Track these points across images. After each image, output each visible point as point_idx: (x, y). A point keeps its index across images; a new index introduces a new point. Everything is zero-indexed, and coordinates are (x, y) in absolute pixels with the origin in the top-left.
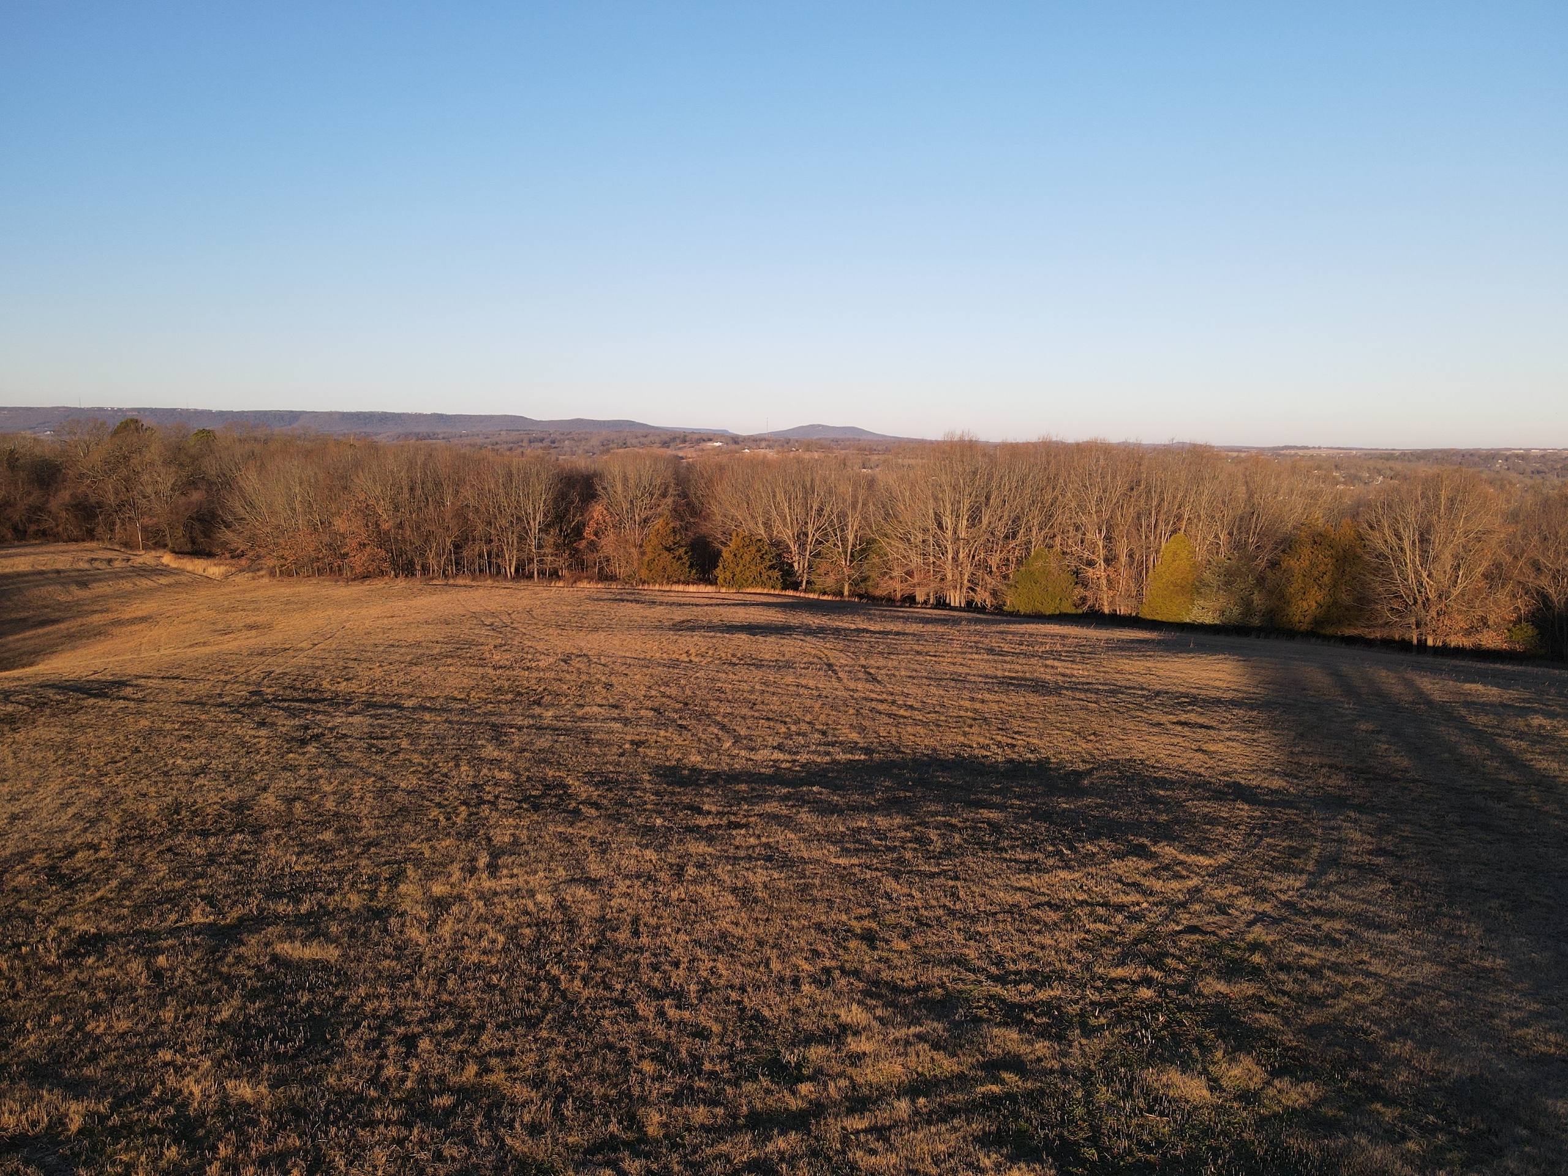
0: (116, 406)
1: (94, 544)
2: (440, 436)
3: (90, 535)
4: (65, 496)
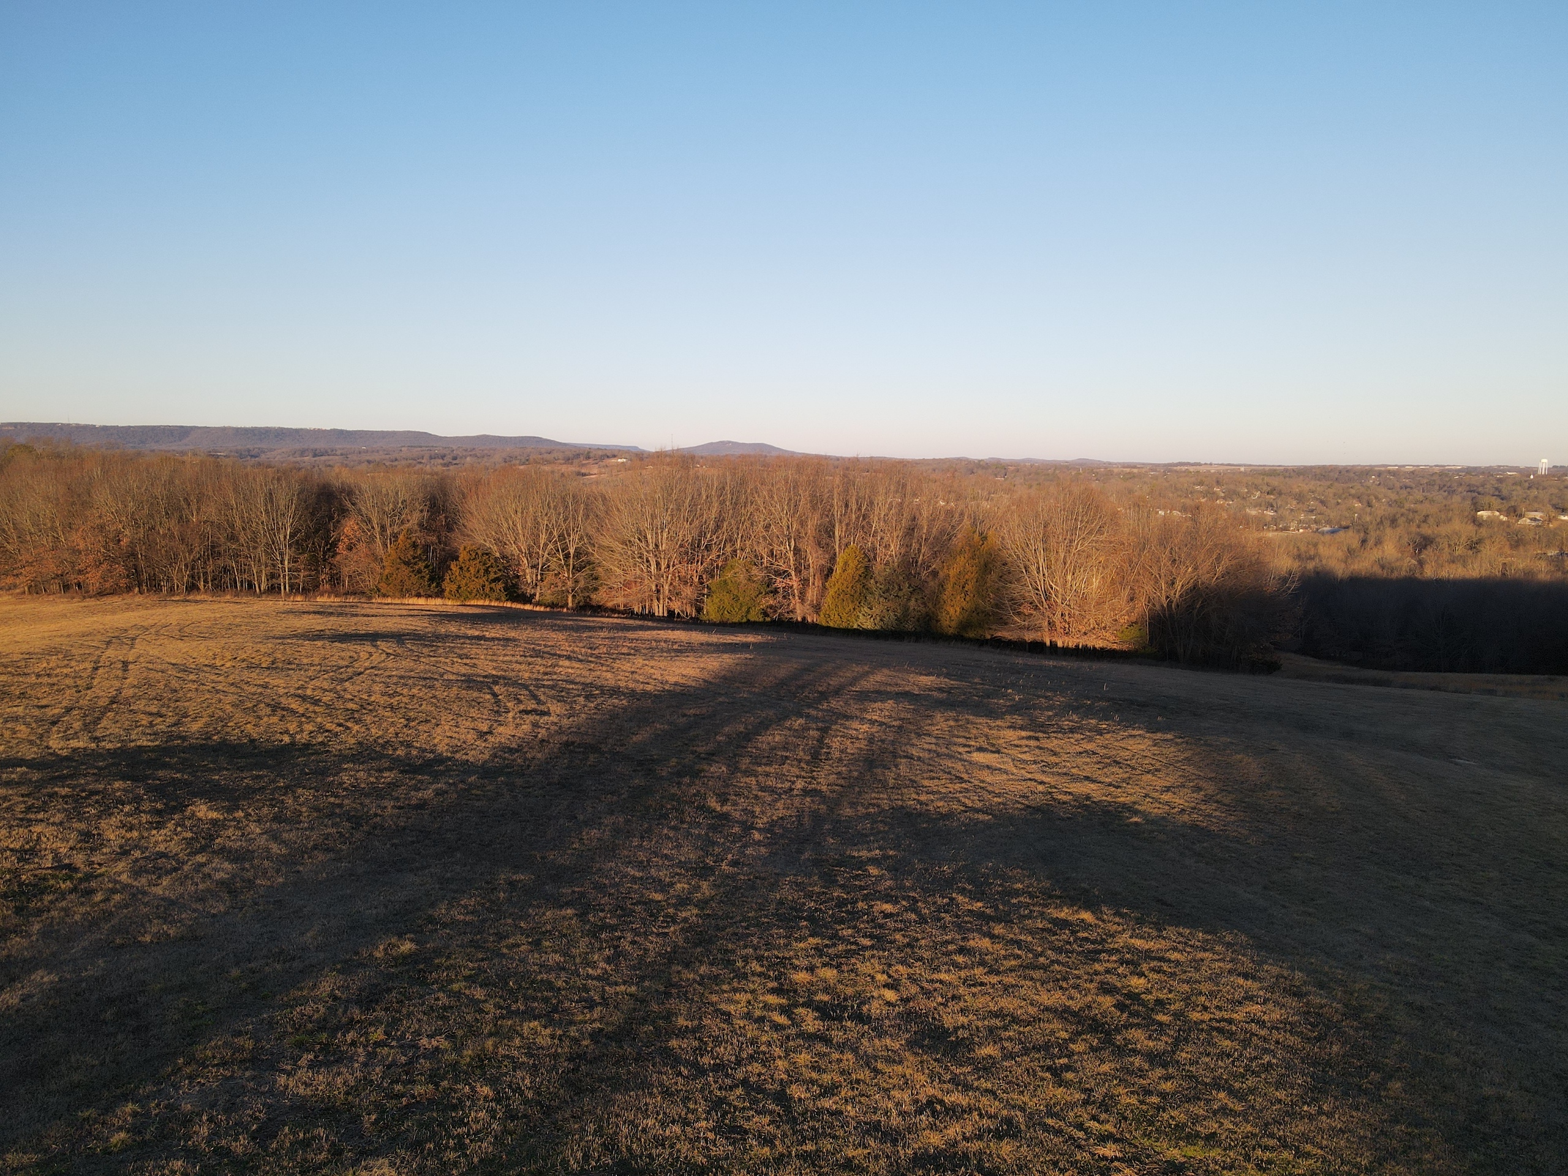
2: (339, 452)
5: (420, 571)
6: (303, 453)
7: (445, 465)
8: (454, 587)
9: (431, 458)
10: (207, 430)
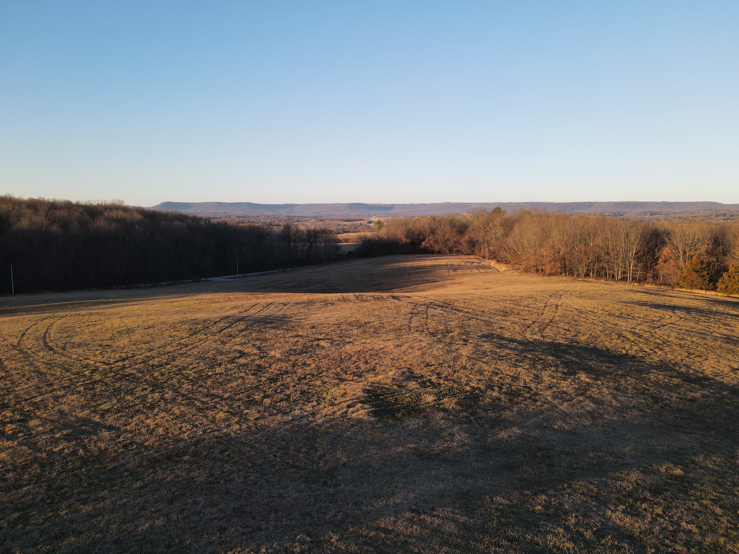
0: (517, 202)
1: (473, 256)
2: (664, 213)
3: (473, 253)
4: (466, 238)
5: (703, 276)
6: (645, 213)
7: (725, 219)
8: (724, 286)
9: (717, 216)
10: (601, 203)
